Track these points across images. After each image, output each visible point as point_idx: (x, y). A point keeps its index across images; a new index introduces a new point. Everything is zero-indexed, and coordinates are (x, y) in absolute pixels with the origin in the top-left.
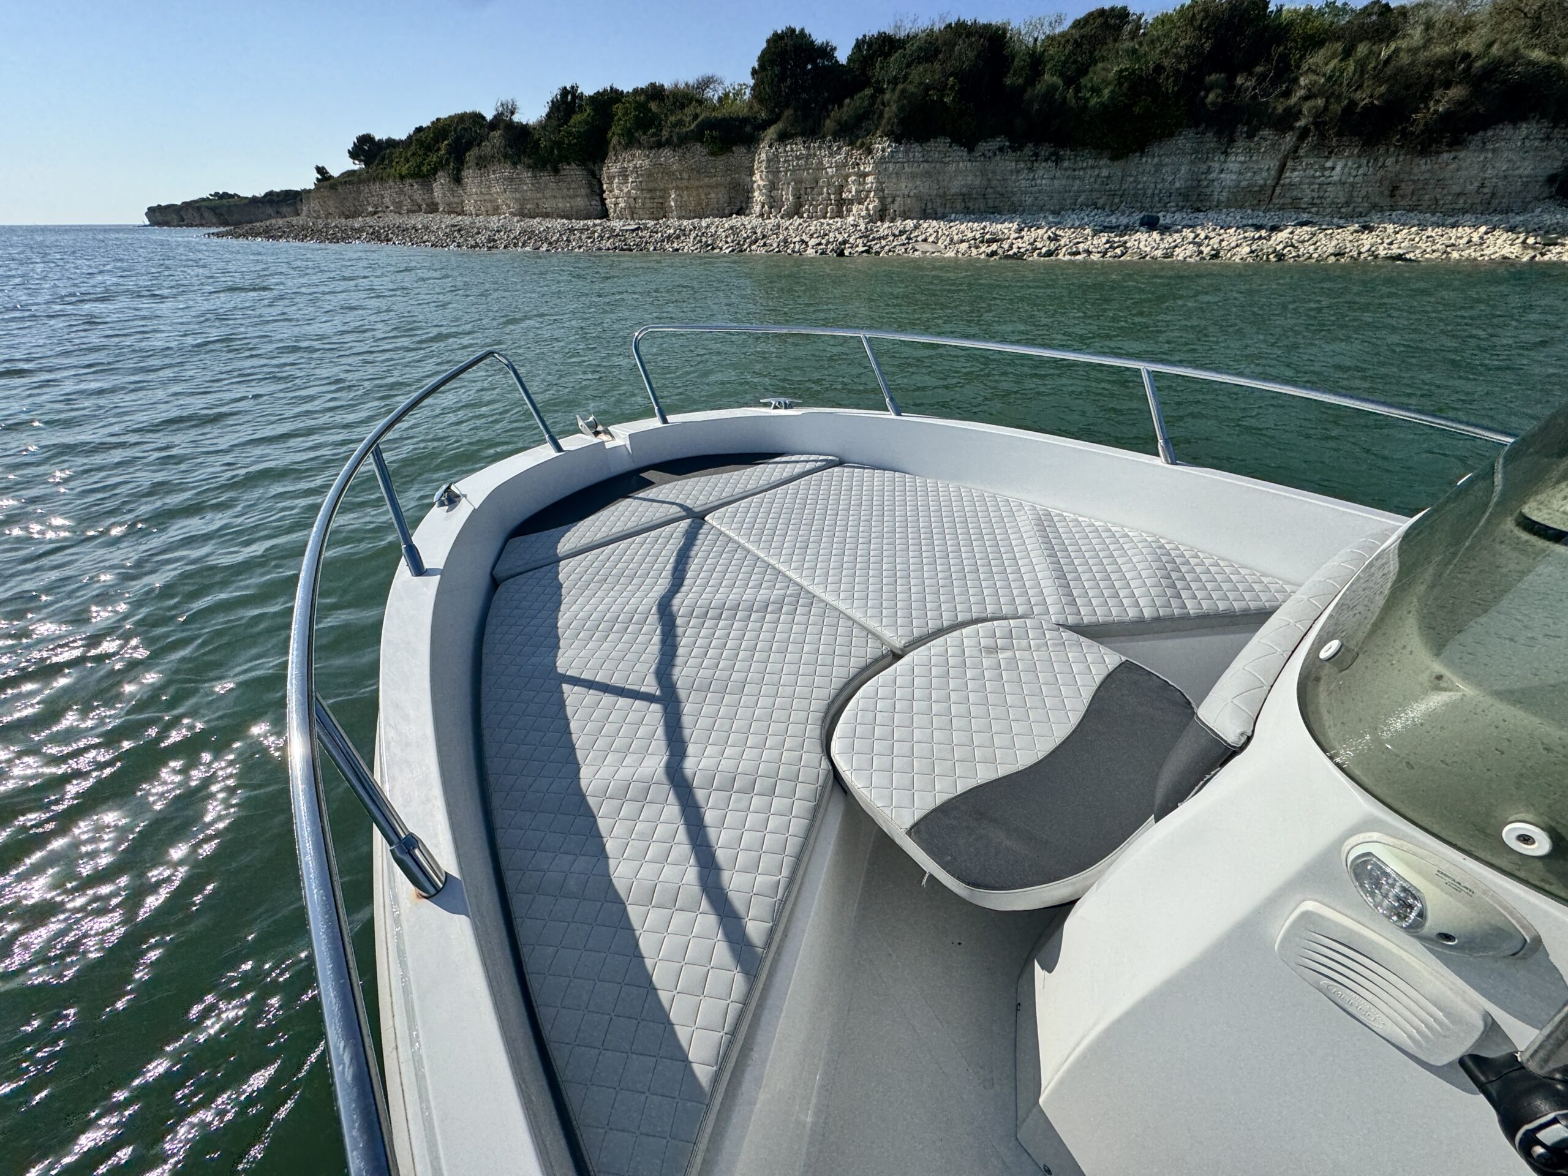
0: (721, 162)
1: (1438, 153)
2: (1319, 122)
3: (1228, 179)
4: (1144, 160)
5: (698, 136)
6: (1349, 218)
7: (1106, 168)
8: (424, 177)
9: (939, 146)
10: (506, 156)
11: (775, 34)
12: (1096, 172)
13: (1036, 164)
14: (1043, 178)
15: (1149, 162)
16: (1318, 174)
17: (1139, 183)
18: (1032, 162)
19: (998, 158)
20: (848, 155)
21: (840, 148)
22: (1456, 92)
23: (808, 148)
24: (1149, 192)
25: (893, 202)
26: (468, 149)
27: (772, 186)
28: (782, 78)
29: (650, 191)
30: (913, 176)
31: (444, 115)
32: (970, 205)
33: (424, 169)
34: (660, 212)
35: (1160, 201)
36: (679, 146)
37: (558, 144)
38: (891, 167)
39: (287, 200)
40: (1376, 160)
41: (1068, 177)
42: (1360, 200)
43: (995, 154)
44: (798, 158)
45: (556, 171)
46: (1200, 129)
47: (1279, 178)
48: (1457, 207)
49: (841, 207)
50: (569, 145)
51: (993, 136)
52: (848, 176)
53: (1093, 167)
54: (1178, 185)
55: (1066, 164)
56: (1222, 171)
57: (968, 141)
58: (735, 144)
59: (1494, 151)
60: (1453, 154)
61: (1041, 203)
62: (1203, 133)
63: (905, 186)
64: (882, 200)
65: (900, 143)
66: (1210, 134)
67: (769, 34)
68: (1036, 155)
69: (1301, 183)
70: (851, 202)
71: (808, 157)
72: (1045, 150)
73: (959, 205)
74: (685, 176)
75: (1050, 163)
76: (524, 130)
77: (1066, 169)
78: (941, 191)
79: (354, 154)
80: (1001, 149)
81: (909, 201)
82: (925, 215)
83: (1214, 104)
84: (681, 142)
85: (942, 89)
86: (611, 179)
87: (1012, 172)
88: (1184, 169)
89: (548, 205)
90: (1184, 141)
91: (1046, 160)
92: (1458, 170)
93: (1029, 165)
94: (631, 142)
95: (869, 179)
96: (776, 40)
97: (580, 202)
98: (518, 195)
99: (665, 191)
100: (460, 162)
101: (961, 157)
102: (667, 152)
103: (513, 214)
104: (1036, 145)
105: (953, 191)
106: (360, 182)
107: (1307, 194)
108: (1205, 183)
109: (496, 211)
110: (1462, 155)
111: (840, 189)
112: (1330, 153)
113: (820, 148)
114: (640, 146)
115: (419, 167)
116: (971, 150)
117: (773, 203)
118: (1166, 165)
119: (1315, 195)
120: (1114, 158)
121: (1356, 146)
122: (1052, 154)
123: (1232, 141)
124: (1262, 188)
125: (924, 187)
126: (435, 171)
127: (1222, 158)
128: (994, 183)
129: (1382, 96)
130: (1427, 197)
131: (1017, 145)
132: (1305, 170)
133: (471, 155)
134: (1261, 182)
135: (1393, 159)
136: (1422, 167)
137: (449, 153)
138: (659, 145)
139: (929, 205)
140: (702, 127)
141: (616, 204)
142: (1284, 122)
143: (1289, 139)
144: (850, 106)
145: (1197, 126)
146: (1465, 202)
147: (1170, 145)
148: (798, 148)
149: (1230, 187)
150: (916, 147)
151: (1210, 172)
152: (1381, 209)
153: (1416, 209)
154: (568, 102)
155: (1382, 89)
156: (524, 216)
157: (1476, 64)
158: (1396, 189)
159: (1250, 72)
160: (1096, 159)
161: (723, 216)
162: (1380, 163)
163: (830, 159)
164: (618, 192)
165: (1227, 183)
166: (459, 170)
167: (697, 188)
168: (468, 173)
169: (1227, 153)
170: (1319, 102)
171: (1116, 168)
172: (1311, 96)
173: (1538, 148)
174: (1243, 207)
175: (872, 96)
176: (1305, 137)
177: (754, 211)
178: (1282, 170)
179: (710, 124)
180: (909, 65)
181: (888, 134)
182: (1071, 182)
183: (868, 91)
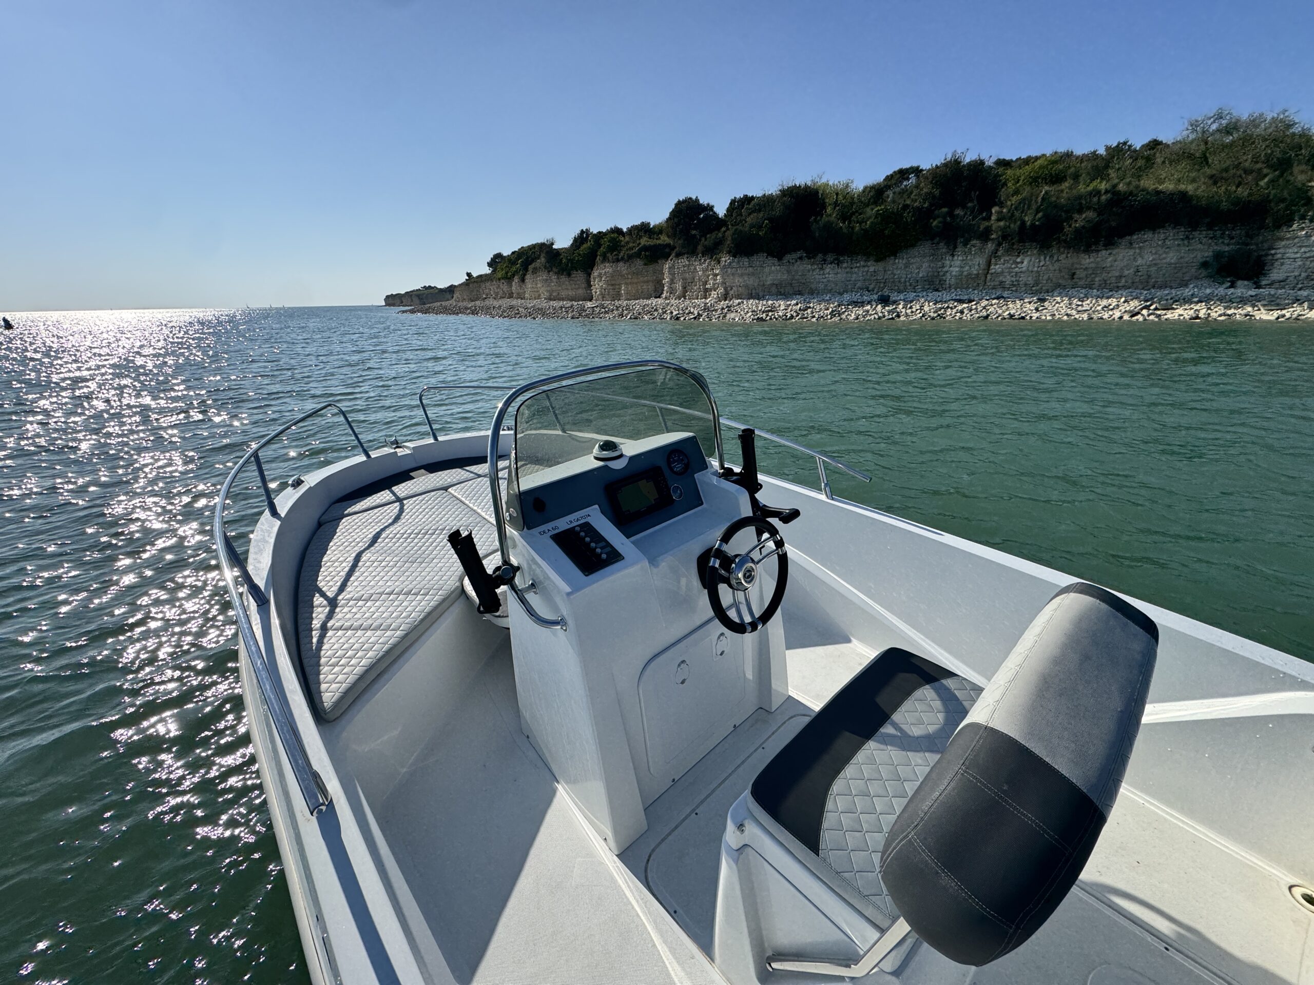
0: (651, 268)
1: (1098, 251)
2: (1005, 236)
3: (955, 270)
4: (897, 261)
5: (638, 255)
6: (1033, 294)
7: (873, 267)
8: (509, 278)
9: (758, 259)
10: (545, 267)
11: (679, 201)
12: (866, 269)
13: (824, 266)
14: (829, 274)
15: (900, 262)
16: (1013, 266)
17: (895, 275)
18: (822, 264)
19: (798, 263)
20: (709, 264)
21: (705, 261)
22: (1090, 214)
23: (689, 261)
24: (903, 280)
25: (732, 289)
26: (530, 264)
27: (672, 282)
28: (678, 225)
29: (612, 285)
30: (742, 275)
31: (525, 245)
32: (782, 290)
33: (509, 274)
34: (618, 296)
35: (910, 285)
36: (628, 261)
37: (571, 261)
38: (729, 270)
39: (451, 289)
40: (1052, 256)
41: (847, 273)
42: (1045, 282)
43: (796, 261)
44: (684, 266)
45: (569, 275)
46: (935, 241)
47: (988, 269)
48: (1120, 285)
49: (706, 293)
50: (578, 260)
51: (795, 251)
52: (709, 275)
53: (864, 266)
54: (921, 275)
55: (845, 265)
56: (951, 266)
57: (778, 254)
58: (659, 259)
59: (1140, 248)
60: (1109, 251)
61: (830, 288)
62: (938, 243)
63: (738, 281)
64: (726, 289)
65: (735, 257)
66: (942, 245)
67: (676, 201)
68: (825, 260)
69: (1002, 272)
70: (711, 290)
71: (689, 265)
72: (830, 257)
73: (774, 290)
74: (630, 277)
75: (833, 265)
76: (558, 252)
77: (845, 268)
78: (762, 283)
79: (490, 265)
80: (801, 258)
81: (740, 289)
82: (750, 297)
83: (937, 226)
84: (630, 258)
85: (760, 227)
86: (594, 279)
87: (809, 271)
88: (925, 265)
89: (564, 294)
90: (925, 248)
91: (831, 263)
92: (1115, 261)
93: (820, 266)
94: (605, 259)
95: (718, 277)
96: (679, 204)
97: (581, 292)
98: (549, 289)
99: (620, 285)
100: (526, 270)
101: (773, 263)
102: (621, 264)
103: (545, 299)
104: (825, 254)
105: (769, 282)
106: (482, 281)
107: (1008, 280)
108: (941, 274)
109: (539, 297)
110: (1114, 252)
111: (706, 283)
112: (1019, 253)
113: (695, 261)
114: (609, 262)
115: (507, 273)
116: (780, 259)
117: (672, 291)
118: (912, 263)
119: (1014, 279)
120: (878, 260)
121: (1036, 248)
122: (835, 259)
123: (955, 247)
124: (978, 275)
125: (751, 281)
126: (513, 275)
127: (951, 258)
128: (797, 277)
129: (1040, 219)
130: (1097, 279)
131: (811, 254)
132: (1004, 264)
133: (531, 267)
134: (975, 272)
135: (1064, 256)
136: (1087, 261)
137: (521, 266)
138: (618, 260)
139: (754, 291)
140: (640, 250)
141: (596, 293)
142: (985, 236)
143: (990, 246)
144: (711, 237)
145: (932, 239)
146: (1126, 282)
147: (914, 251)
148: (684, 261)
149: (955, 276)
150: (745, 259)
151: (943, 267)
152: (1064, 287)
153: (1090, 287)
154: (582, 237)
155: (1040, 215)
156: (551, 300)
157: (1104, 198)
158: (1074, 274)
159: (964, 207)
160: (865, 261)
161: (648, 298)
162: (1055, 258)
163: (700, 267)
164: (598, 286)
165: (954, 273)
166: (525, 275)
167: (636, 283)
168: (528, 277)
169: (953, 255)
170: (1002, 224)
171: (880, 266)
172: (999, 220)
173: (1179, 245)
174: (967, 288)
175: (725, 232)
176: (999, 244)
177: (664, 296)
178: (989, 264)
179: (646, 248)
180: (750, 214)
181: (729, 252)
182: (850, 275)
183: (724, 229)
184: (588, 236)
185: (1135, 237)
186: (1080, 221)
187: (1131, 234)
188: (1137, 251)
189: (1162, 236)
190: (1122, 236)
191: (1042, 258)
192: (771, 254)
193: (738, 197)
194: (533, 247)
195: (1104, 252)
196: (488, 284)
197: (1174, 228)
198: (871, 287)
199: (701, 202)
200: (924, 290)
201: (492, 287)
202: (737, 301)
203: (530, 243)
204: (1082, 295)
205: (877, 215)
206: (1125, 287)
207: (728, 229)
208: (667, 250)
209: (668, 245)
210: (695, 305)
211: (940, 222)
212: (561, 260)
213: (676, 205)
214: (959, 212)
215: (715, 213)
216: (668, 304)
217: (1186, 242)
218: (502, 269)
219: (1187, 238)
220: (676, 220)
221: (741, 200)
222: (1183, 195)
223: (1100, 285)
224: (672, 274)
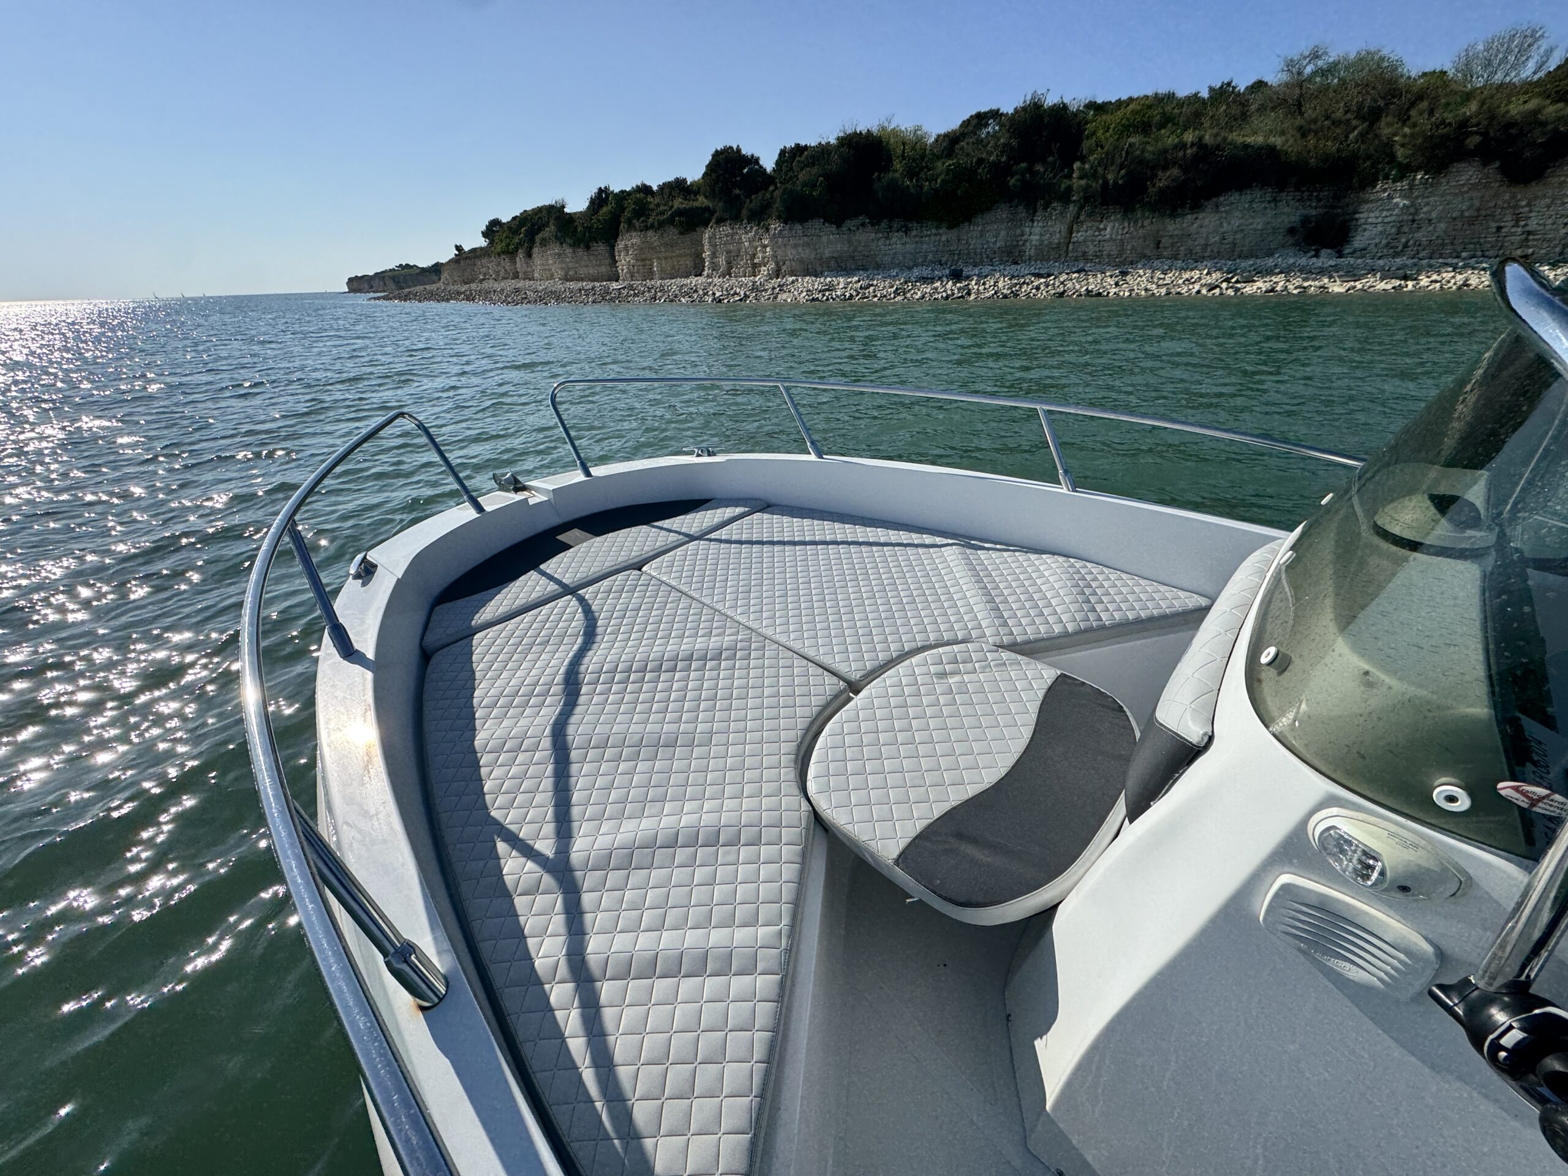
0: (687, 238)
1: (1184, 215)
2: (1087, 198)
3: (1035, 238)
4: (972, 228)
5: (671, 221)
6: (1117, 266)
7: (946, 235)
8: (510, 253)
9: (814, 226)
10: (556, 237)
11: (717, 151)
12: (938, 237)
13: (890, 234)
14: (896, 244)
15: (975, 229)
16: (1096, 233)
17: (970, 244)
18: (888, 232)
19: (860, 231)
20: (757, 233)
21: (751, 228)
22: (1175, 172)
23: (733, 229)
24: (979, 251)
25: (784, 263)
26: (537, 234)
27: (714, 255)
29: (642, 260)
30: (795, 246)
31: (529, 208)
32: (843, 265)
33: (512, 247)
34: (650, 275)
35: (987, 257)
36: (659, 229)
37: (589, 228)
38: (780, 240)
39: (437, 268)
40: (1136, 222)
41: (916, 242)
42: (1128, 252)
43: (858, 229)
44: (727, 236)
45: (588, 248)
46: (1013, 204)
47: (1070, 238)
48: (1204, 254)
49: (755, 269)
50: (597, 228)
51: (856, 216)
52: (757, 247)
53: (936, 235)
54: (998, 245)
55: (914, 233)
56: (1031, 234)
57: (837, 220)
59: (1226, 212)
60: (1195, 216)
61: (897, 262)
62: (1016, 206)
63: (791, 253)
64: (777, 263)
65: (786, 224)
66: (1021, 208)
67: (713, 151)
68: (891, 228)
69: (1085, 241)
70: (760, 265)
71: (733, 235)
72: (897, 224)
73: (833, 263)
74: (663, 249)
75: (901, 233)
76: (571, 217)
77: (915, 236)
78: (819, 256)
80: (863, 225)
81: (794, 263)
82: (807, 273)
83: (1014, 185)
84: (660, 226)
85: (814, 186)
86: (619, 252)
87: (873, 240)
88: (1003, 233)
89: (583, 271)
90: (1002, 212)
91: (898, 231)
92: (1201, 227)
93: (885, 234)
94: (631, 227)
95: (768, 249)
96: (717, 154)
97: (604, 269)
99: (651, 260)
100: (532, 241)
101: (831, 231)
102: (650, 233)
103: (559, 279)
104: (890, 220)
105: (827, 255)
106: (476, 257)
107: (1091, 250)
108: (1021, 243)
109: (552, 277)
110: (1201, 216)
111: (754, 256)
112: (1102, 218)
113: (739, 228)
114: (635, 230)
115: (508, 245)
116: (839, 226)
117: (715, 267)
118: (989, 231)
119: (1097, 249)
120: (951, 227)
121: (1120, 212)
122: (902, 226)
123: (1035, 211)
124: (1059, 244)
125: (806, 254)
126: (517, 249)
127: (1030, 224)
128: (860, 249)
129: (1122, 177)
130: (1182, 248)
131: (875, 221)
132: (1086, 231)
133: (538, 238)
134: (1056, 241)
135: (1149, 221)
136: (1172, 227)
137: (526, 236)
138: (647, 228)
139: (810, 266)
140: (673, 216)
141: (622, 270)
142: (1065, 198)
143: (1072, 209)
144: (757, 199)
145: (1010, 201)
146: (1212, 251)
147: (991, 216)
148: (725, 229)
149: (1036, 245)
150: (798, 227)
151: (1023, 235)
152: (1149, 258)
153: (1175, 257)
154: (602, 198)
155: (1123, 172)
156: (567, 280)
157: (1189, 151)
158: (1159, 242)
159: (1044, 161)
160: (937, 228)
161: (687, 277)
162: (1140, 224)
163: (746, 236)
164: (624, 261)
165: (1034, 242)
166: (531, 248)
167: (671, 258)
168: (535, 250)
169: (1032, 221)
170: (1083, 182)
171: (953, 234)
172: (1081, 178)
173: (1265, 208)
174: (1048, 260)
175: (773, 191)
176: (1082, 208)
177: (705, 273)
178: (1071, 232)
179: (680, 213)
180: (802, 169)
181: (779, 218)
182: (919, 245)
183: (772, 188)
184: (607, 195)
185: (1222, 199)
186: (1164, 179)
187: (1218, 195)
188: (1224, 215)
189: (1249, 198)
190: (1208, 198)
191: (1126, 224)
192: (828, 219)
193: (788, 146)
194: (539, 210)
195: (1189, 216)
196: (485, 261)
197: (1261, 188)
198: (944, 260)
199: (744, 152)
200: (1002, 262)
201: (490, 265)
202: (791, 279)
203: (535, 206)
204: (1166, 267)
205: (948, 170)
206: (1211, 258)
207: (776, 188)
208: (707, 215)
209: (707, 209)
210: (741, 284)
211: (1017, 181)
212: (576, 228)
213: (714, 156)
214: (1039, 168)
215: (761, 167)
216: (710, 283)
217: (1273, 205)
218: (501, 241)
219: (1275, 200)
220: (714, 176)
221: (792, 149)
222: (1272, 150)
223: (1186, 255)
224: (714, 246)
